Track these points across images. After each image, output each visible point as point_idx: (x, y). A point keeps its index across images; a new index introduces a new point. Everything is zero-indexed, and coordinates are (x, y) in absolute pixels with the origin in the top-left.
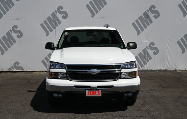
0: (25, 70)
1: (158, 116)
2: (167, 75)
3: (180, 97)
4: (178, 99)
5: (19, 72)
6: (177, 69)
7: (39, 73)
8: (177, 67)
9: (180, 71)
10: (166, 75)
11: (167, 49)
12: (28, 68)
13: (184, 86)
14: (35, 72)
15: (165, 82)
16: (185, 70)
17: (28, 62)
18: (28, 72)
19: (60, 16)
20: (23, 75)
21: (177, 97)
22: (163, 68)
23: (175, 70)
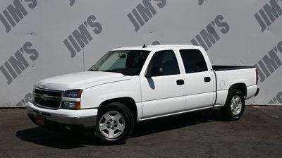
4: (257, 145)
6: (254, 104)
8: (254, 101)
9: (258, 107)
23: (251, 106)
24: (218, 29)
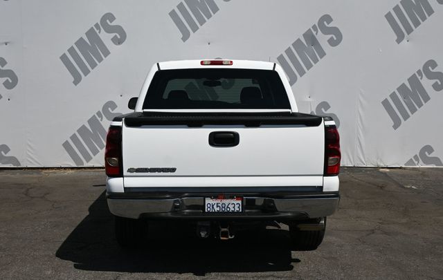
0: (23, 165)
1: (311, 274)
2: (355, 179)
3: (373, 231)
4: (368, 235)
5: (9, 171)
6: (382, 165)
7: (55, 173)
8: (381, 161)
9: (388, 170)
10: (353, 180)
11: (359, 119)
12: (31, 161)
13: (389, 204)
14: (47, 171)
15: (348, 197)
16: (400, 168)
17: (29, 146)
18: (30, 170)
19: (106, 37)
20: (17, 176)
21: (367, 231)
22: (349, 162)
23: (377, 168)
24: (323, 39)
